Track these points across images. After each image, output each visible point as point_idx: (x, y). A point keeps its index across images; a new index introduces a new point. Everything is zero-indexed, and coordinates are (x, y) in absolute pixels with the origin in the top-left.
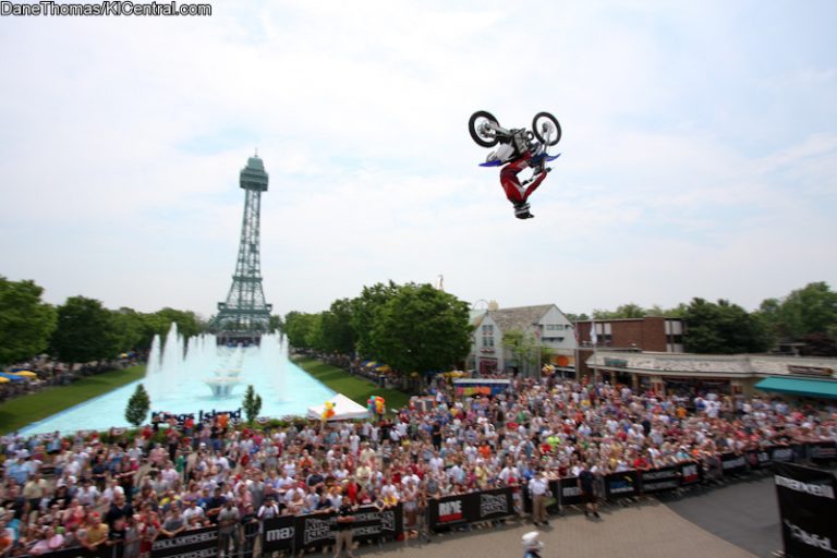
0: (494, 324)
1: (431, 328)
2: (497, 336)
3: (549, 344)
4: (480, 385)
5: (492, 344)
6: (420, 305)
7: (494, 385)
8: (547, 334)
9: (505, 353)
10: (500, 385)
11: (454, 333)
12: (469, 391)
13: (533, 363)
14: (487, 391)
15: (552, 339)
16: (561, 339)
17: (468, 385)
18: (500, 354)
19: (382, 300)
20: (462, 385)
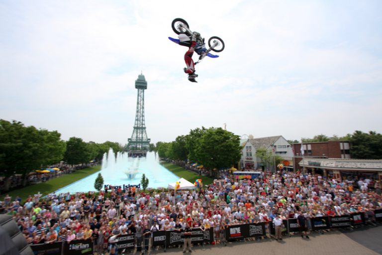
0: (251, 145)
1: (222, 148)
2: (254, 151)
3: (279, 155)
4: (246, 174)
5: (251, 155)
6: (217, 137)
7: (253, 174)
8: (278, 150)
9: (257, 160)
10: (256, 174)
11: (233, 150)
12: (241, 177)
13: (271, 164)
14: (250, 177)
15: (281, 152)
16: (286, 152)
17: (240, 174)
18: (255, 160)
19: (199, 136)
20: (237, 174)
